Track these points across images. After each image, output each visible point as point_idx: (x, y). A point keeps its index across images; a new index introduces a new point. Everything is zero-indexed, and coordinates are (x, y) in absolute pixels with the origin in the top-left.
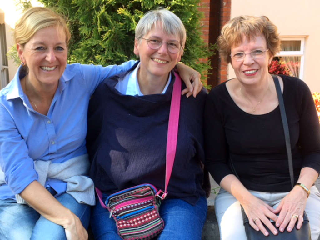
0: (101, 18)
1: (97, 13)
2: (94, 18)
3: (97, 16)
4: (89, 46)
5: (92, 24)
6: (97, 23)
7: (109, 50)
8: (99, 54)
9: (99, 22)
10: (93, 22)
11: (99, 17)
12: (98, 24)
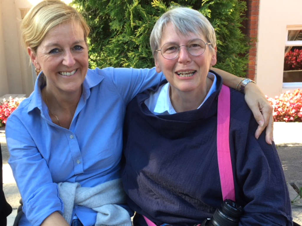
0: (134, 12)
1: (130, 6)
2: (126, 12)
3: (130, 10)
4: (121, 42)
5: (124, 18)
6: (129, 18)
7: (143, 47)
8: (132, 51)
9: (132, 16)
10: (125, 16)
11: (132, 10)
12: (131, 19)
